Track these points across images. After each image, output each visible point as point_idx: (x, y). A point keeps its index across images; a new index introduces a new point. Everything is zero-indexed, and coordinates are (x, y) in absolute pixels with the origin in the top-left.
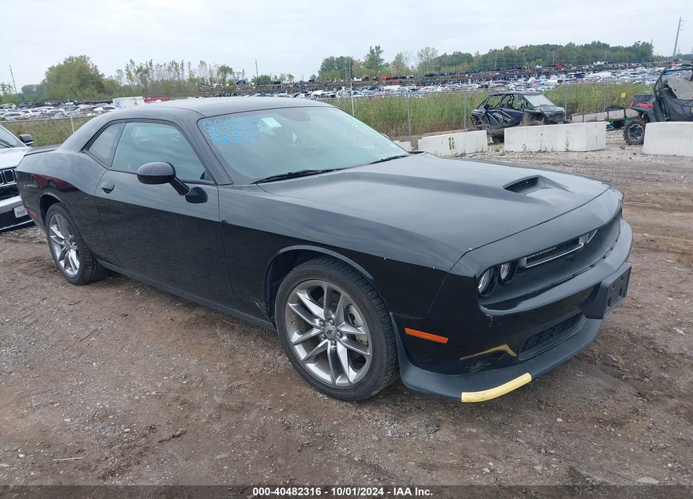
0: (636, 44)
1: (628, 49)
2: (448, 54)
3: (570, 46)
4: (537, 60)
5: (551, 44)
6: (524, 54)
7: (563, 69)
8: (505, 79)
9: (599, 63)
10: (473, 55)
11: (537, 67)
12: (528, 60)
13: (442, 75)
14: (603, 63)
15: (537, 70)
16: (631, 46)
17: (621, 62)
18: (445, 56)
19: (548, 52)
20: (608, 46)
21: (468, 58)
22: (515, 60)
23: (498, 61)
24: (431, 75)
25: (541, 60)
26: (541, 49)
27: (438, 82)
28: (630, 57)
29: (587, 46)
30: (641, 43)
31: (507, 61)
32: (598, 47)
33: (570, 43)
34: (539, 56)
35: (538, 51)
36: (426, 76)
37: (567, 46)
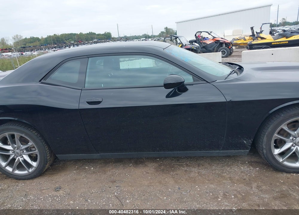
0: (105, 33)
1: (103, 35)
2: (27, 38)
3: (81, 34)
4: (69, 39)
5: (73, 33)
6: (63, 37)
7: (82, 43)
8: (60, 48)
9: (95, 40)
10: (40, 38)
11: (72, 42)
12: (66, 40)
13: (30, 47)
14: (97, 40)
15: (72, 43)
16: (104, 33)
17: (103, 39)
18: (26, 39)
19: (73, 36)
20: (95, 34)
21: (38, 39)
22: (60, 39)
23: (53, 40)
24: (24, 47)
25: (71, 39)
26: (70, 35)
27: (29, 50)
28: (104, 38)
29: (87, 34)
30: (107, 32)
31: (57, 40)
32: (92, 34)
33: (81, 33)
34: (70, 38)
35: (69, 36)
36: (22, 47)
37: (80, 34)
